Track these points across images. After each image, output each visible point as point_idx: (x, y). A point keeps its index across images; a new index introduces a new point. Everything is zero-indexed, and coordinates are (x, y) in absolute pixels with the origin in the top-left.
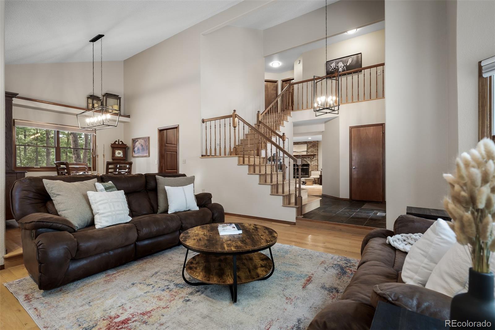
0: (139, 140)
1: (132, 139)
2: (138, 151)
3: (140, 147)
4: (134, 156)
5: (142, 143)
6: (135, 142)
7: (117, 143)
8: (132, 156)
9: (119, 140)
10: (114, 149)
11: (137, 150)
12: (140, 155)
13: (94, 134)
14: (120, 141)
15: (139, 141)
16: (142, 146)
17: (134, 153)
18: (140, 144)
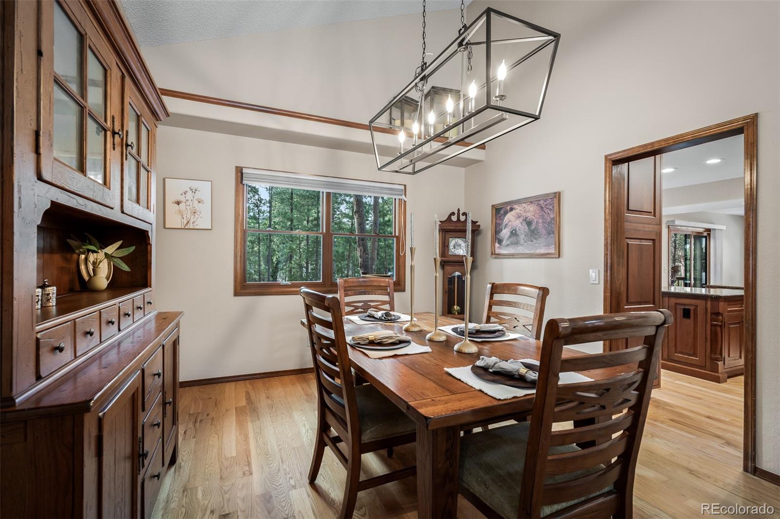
0: (516, 206)
1: (493, 206)
2: (514, 239)
3: (522, 228)
4: (498, 254)
5: (529, 214)
6: (502, 212)
7: (454, 218)
8: (492, 254)
9: (459, 210)
10: (447, 236)
11: (510, 237)
12: (520, 250)
13: (403, 197)
14: (461, 212)
15: (518, 211)
16: (529, 223)
17: (497, 245)
18: (521, 219)
